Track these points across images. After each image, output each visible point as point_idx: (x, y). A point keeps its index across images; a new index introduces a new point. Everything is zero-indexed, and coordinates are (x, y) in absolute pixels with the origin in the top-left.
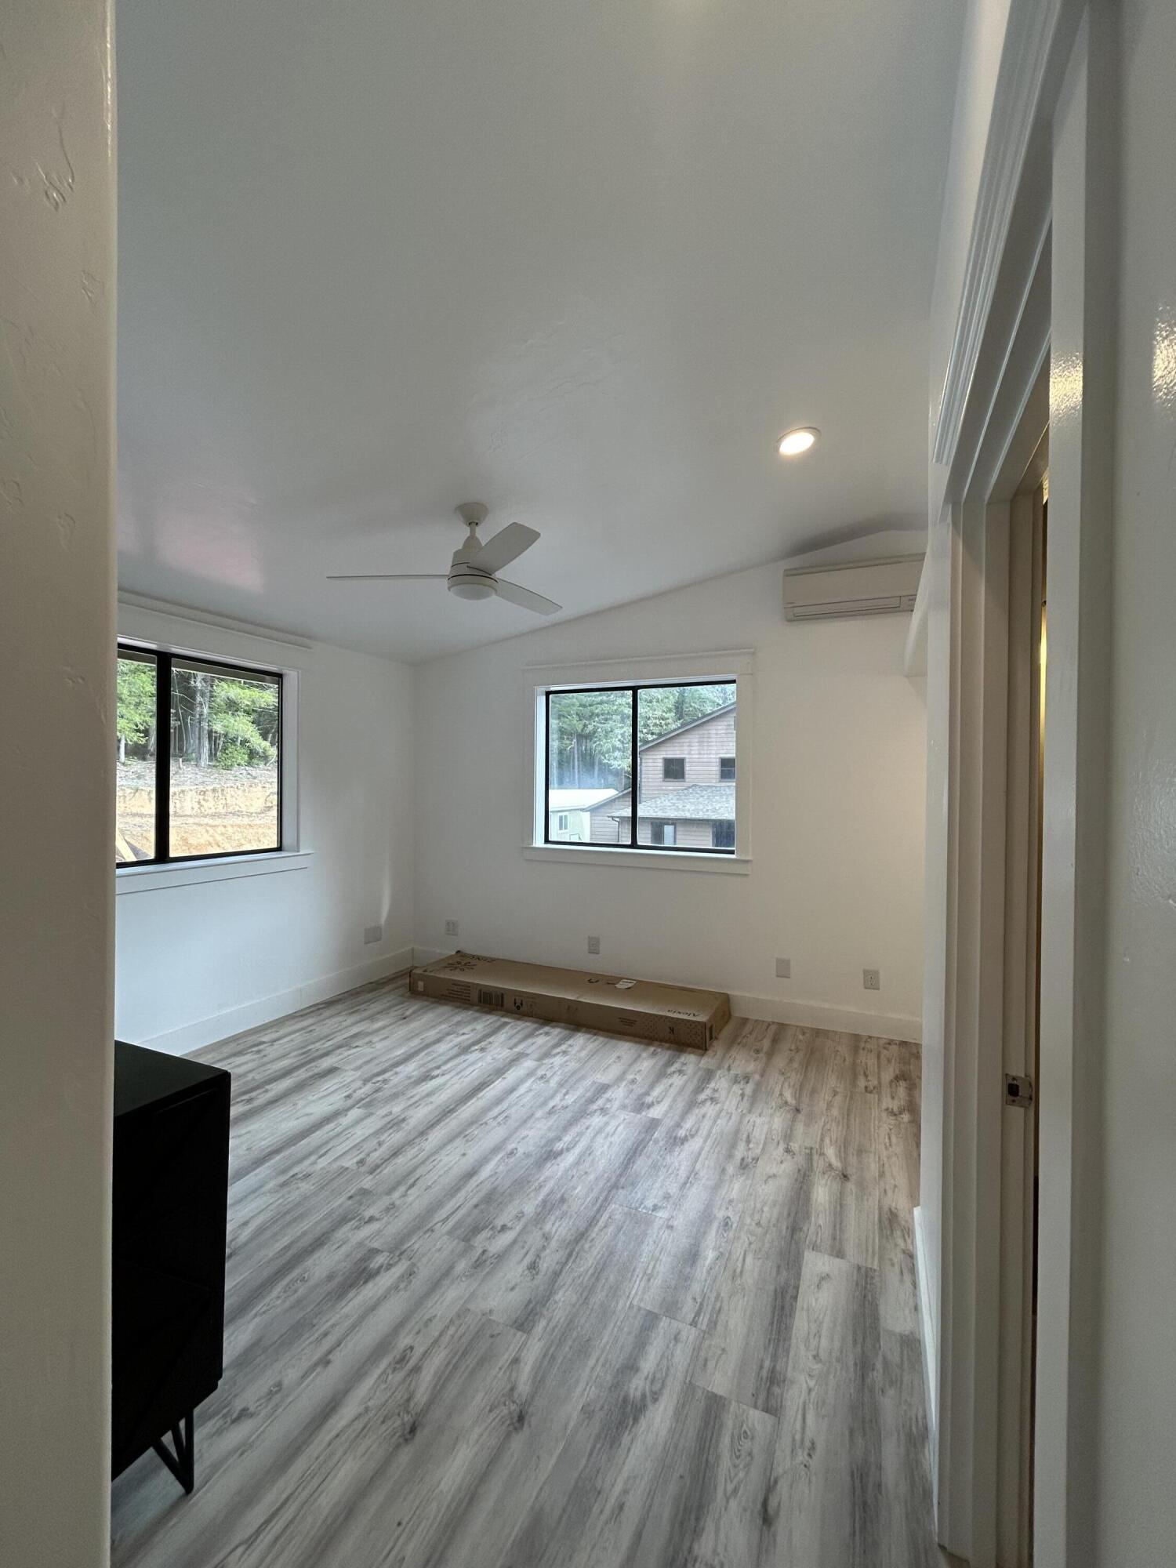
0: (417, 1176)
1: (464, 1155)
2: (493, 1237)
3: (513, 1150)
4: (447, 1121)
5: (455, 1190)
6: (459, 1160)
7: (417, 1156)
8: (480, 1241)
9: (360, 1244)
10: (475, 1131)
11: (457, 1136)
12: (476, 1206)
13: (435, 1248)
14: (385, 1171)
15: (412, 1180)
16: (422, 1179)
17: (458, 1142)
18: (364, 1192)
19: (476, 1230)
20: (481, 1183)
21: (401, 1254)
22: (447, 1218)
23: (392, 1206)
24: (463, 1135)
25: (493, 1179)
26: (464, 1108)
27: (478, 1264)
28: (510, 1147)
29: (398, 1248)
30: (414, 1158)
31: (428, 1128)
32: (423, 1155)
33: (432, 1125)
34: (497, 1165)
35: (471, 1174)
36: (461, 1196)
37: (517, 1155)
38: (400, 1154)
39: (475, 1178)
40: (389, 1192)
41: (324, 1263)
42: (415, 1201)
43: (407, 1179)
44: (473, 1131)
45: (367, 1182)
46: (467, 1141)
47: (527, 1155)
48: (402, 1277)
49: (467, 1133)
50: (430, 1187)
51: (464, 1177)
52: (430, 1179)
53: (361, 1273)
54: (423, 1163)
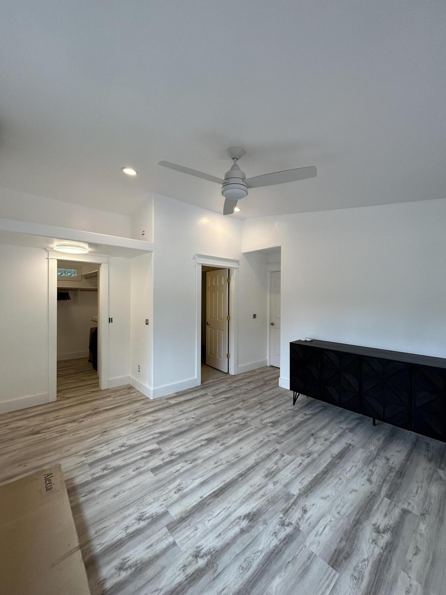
0: (260, 444)
1: (241, 448)
2: (239, 422)
3: (222, 445)
4: (244, 469)
5: (247, 436)
6: (243, 446)
7: (260, 452)
8: (243, 422)
9: (276, 429)
10: (233, 459)
11: (243, 458)
12: (242, 430)
13: (255, 424)
14: (272, 449)
15: (262, 443)
16: (259, 442)
17: (242, 455)
18: (278, 443)
19: (243, 425)
20: (238, 436)
21: (264, 425)
22: (251, 429)
23: (268, 436)
24: (239, 458)
25: (234, 436)
26: (234, 476)
27: (245, 418)
28: (222, 447)
29: (265, 426)
30: (261, 452)
31: (254, 466)
32: (258, 452)
33: (252, 468)
34: (230, 441)
35: (240, 440)
36: (246, 434)
37: (222, 443)
38: (267, 455)
39: (240, 438)
40: (269, 441)
41: (284, 427)
42: (260, 436)
43: (264, 444)
44: (234, 459)
45: (278, 446)
46: (238, 454)
47: (218, 442)
48: (264, 420)
49: (237, 459)
50: (256, 439)
51: (244, 439)
52: (255, 442)
53: (274, 424)
54: (258, 449)
